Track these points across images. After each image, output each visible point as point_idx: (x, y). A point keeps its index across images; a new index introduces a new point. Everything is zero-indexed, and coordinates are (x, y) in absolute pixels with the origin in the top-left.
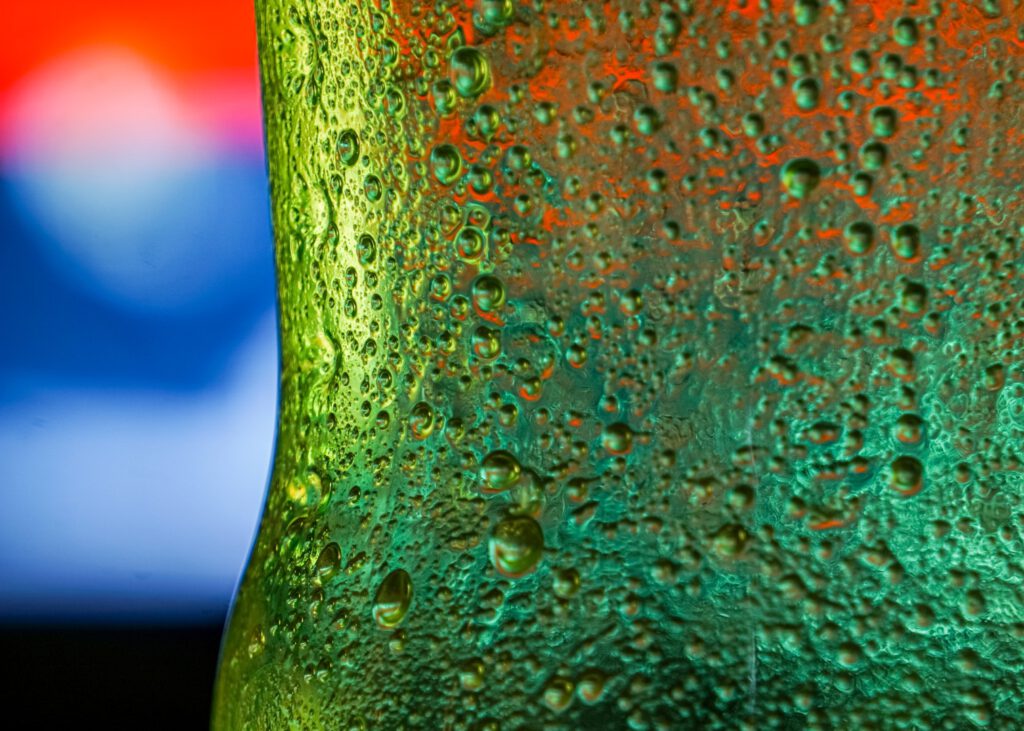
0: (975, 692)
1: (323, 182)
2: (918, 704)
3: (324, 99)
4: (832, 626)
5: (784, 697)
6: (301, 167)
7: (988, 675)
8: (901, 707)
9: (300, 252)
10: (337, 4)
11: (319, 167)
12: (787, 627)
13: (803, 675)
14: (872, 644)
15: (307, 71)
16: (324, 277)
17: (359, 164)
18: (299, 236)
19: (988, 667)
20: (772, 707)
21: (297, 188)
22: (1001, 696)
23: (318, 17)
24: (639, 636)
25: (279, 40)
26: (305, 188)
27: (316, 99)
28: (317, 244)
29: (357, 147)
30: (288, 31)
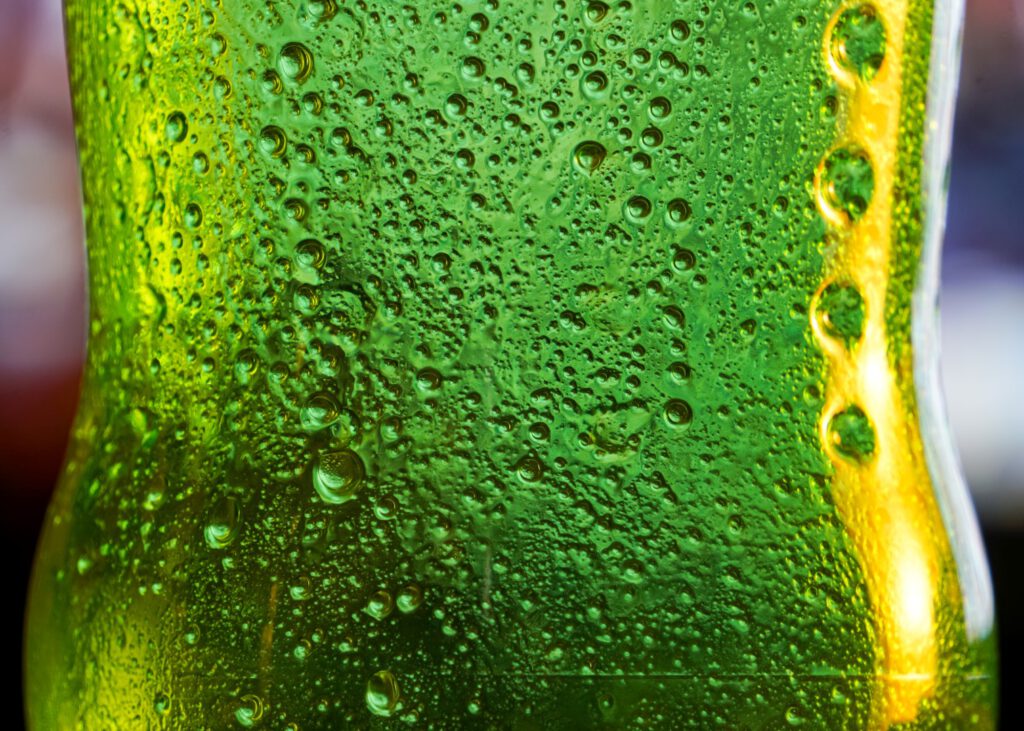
0: (738, 603)
1: (149, 157)
2: (692, 613)
3: (152, 84)
4: (617, 545)
5: (578, 608)
6: (126, 144)
7: (748, 588)
8: (678, 616)
9: (123, 217)
10: (168, 4)
11: (145, 144)
12: (580, 547)
13: (595, 587)
14: (652, 561)
15: (133, 59)
16: (148, 238)
17: (188, 140)
18: (121, 205)
19: (750, 582)
20: (568, 616)
21: (120, 160)
22: (761, 607)
23: (148, 14)
24: (450, 555)
25: (105, 32)
26: (129, 161)
27: (144, 84)
28: (141, 210)
29: (186, 127)
30: (115, 25)
